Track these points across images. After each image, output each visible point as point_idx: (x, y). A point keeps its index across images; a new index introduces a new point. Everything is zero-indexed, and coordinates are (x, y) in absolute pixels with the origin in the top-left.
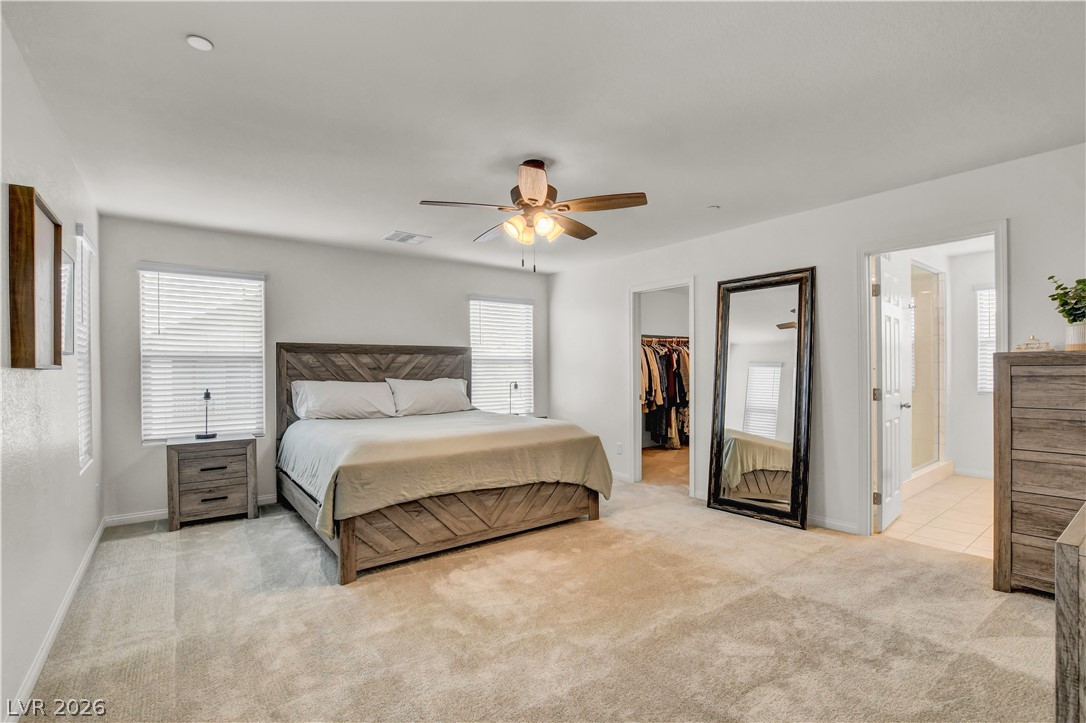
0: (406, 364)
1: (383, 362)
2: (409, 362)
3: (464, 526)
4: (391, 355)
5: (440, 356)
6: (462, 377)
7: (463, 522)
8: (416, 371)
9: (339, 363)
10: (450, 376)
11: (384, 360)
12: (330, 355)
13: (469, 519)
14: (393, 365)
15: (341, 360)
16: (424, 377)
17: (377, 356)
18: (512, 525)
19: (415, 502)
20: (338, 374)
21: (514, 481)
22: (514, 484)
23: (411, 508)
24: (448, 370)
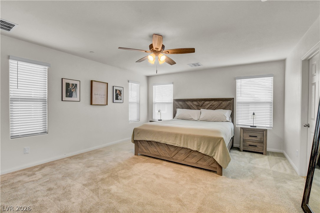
0: (208, 104)
1: (200, 104)
2: (209, 103)
3: (163, 154)
4: (203, 102)
5: (221, 102)
6: (230, 109)
7: (163, 153)
8: (211, 107)
9: (188, 104)
10: (224, 109)
11: (201, 103)
12: (186, 102)
13: (165, 152)
14: (204, 105)
15: (189, 103)
16: (214, 109)
17: (199, 102)
18: (179, 160)
19: (150, 141)
20: (188, 107)
21: (178, 145)
22: (178, 146)
23: (149, 143)
24: (224, 107)
